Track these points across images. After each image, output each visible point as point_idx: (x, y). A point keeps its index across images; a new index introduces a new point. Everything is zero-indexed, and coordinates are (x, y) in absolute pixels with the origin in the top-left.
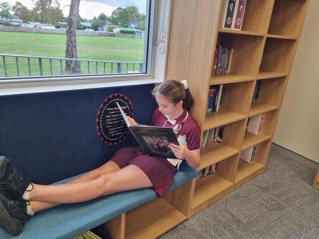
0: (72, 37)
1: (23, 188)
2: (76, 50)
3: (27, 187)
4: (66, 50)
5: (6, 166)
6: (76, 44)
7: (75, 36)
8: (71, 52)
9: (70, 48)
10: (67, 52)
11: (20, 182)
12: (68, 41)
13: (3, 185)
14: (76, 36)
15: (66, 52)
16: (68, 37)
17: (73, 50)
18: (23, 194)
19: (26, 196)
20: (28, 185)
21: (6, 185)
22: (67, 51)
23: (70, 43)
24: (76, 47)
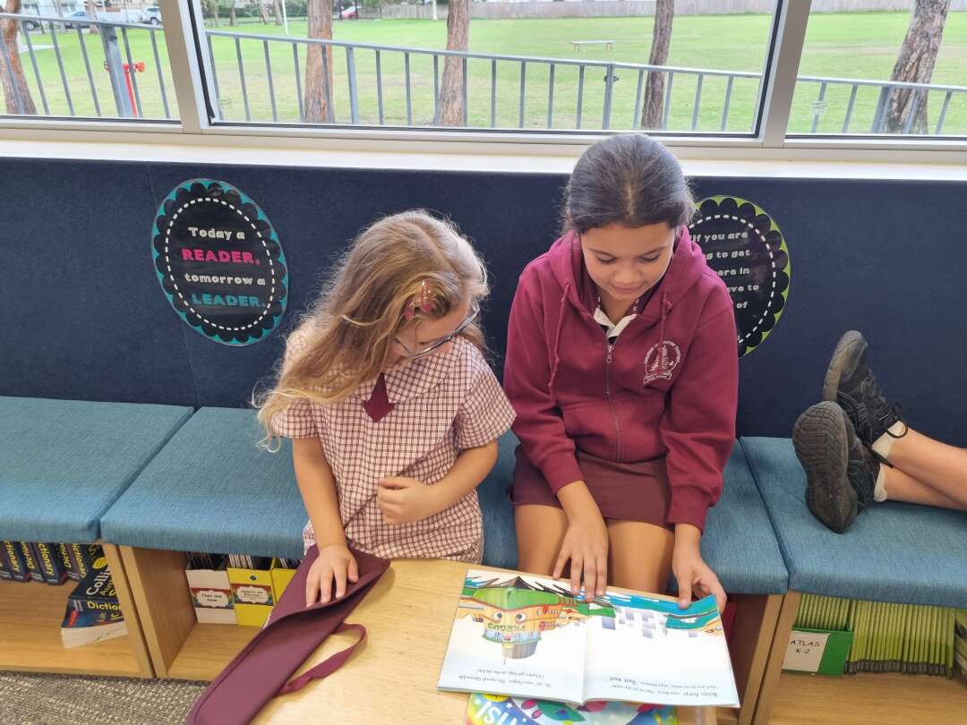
0: (932, 19)
1: (882, 425)
2: (934, 62)
3: (891, 425)
4: (897, 65)
5: (861, 357)
6: (939, 41)
7: (943, 13)
8: (914, 71)
9: (915, 56)
10: (900, 70)
11: (878, 407)
12: (915, 31)
13: (841, 397)
14: (949, 15)
15: (895, 70)
16: (917, 19)
17: (921, 65)
18: (876, 438)
19: (883, 446)
20: (895, 422)
21: (848, 401)
22: (899, 66)
23: (918, 39)
24: (935, 50)
